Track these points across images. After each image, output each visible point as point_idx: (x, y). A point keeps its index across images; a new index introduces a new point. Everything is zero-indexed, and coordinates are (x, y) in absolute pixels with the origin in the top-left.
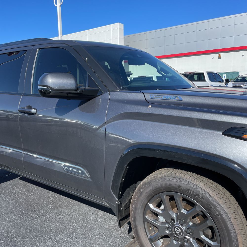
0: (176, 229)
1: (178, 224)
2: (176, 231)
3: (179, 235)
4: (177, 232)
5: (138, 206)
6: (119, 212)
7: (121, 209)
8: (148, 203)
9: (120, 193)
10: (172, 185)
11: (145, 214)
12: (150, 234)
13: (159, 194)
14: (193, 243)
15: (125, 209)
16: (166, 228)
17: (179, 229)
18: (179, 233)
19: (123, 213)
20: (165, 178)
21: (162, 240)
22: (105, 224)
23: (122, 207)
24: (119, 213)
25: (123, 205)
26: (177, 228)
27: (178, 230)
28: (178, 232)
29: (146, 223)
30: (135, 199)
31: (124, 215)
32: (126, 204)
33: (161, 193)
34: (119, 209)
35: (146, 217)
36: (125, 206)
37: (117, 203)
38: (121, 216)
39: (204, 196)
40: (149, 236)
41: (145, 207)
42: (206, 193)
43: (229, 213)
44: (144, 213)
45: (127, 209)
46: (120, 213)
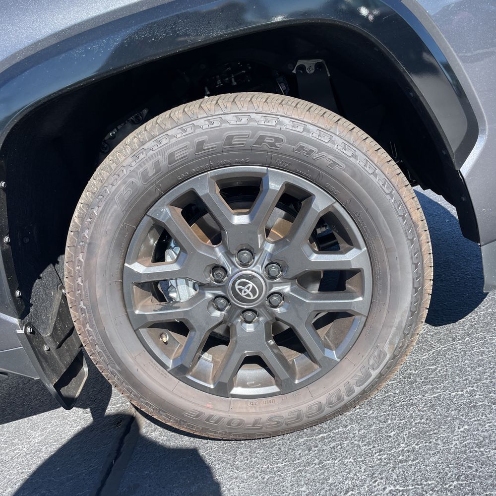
0: (237, 287)
1: (238, 270)
2: (240, 290)
3: (252, 298)
4: (243, 294)
5: (99, 293)
6: (42, 360)
7: (45, 348)
8: (126, 265)
9: (18, 293)
10: (178, 156)
11: (131, 307)
12: (169, 356)
13: (148, 214)
14: (295, 293)
15: (59, 346)
16: (208, 307)
17: (245, 280)
18: (251, 291)
19: (58, 360)
20: (145, 147)
21: (207, 356)
22: (15, 450)
23: (43, 342)
24: (45, 365)
25: (47, 334)
26: (239, 285)
27: (244, 284)
28: (245, 292)
29: (144, 332)
30: (80, 279)
31: (64, 364)
32: (55, 328)
33: (151, 206)
34: (40, 351)
35: (137, 312)
36: (52, 335)
37: (22, 332)
38: (54, 370)
39: (280, 131)
40: (170, 364)
41: (122, 283)
42: (281, 118)
43: (358, 142)
44: (125, 306)
45: (64, 345)
46: (46, 361)
